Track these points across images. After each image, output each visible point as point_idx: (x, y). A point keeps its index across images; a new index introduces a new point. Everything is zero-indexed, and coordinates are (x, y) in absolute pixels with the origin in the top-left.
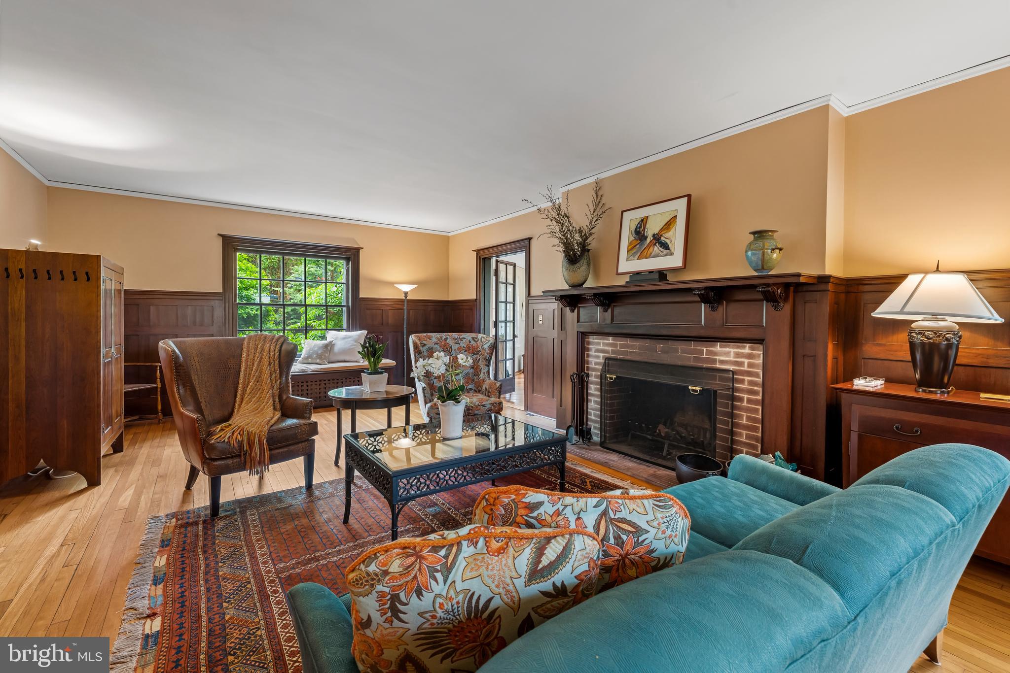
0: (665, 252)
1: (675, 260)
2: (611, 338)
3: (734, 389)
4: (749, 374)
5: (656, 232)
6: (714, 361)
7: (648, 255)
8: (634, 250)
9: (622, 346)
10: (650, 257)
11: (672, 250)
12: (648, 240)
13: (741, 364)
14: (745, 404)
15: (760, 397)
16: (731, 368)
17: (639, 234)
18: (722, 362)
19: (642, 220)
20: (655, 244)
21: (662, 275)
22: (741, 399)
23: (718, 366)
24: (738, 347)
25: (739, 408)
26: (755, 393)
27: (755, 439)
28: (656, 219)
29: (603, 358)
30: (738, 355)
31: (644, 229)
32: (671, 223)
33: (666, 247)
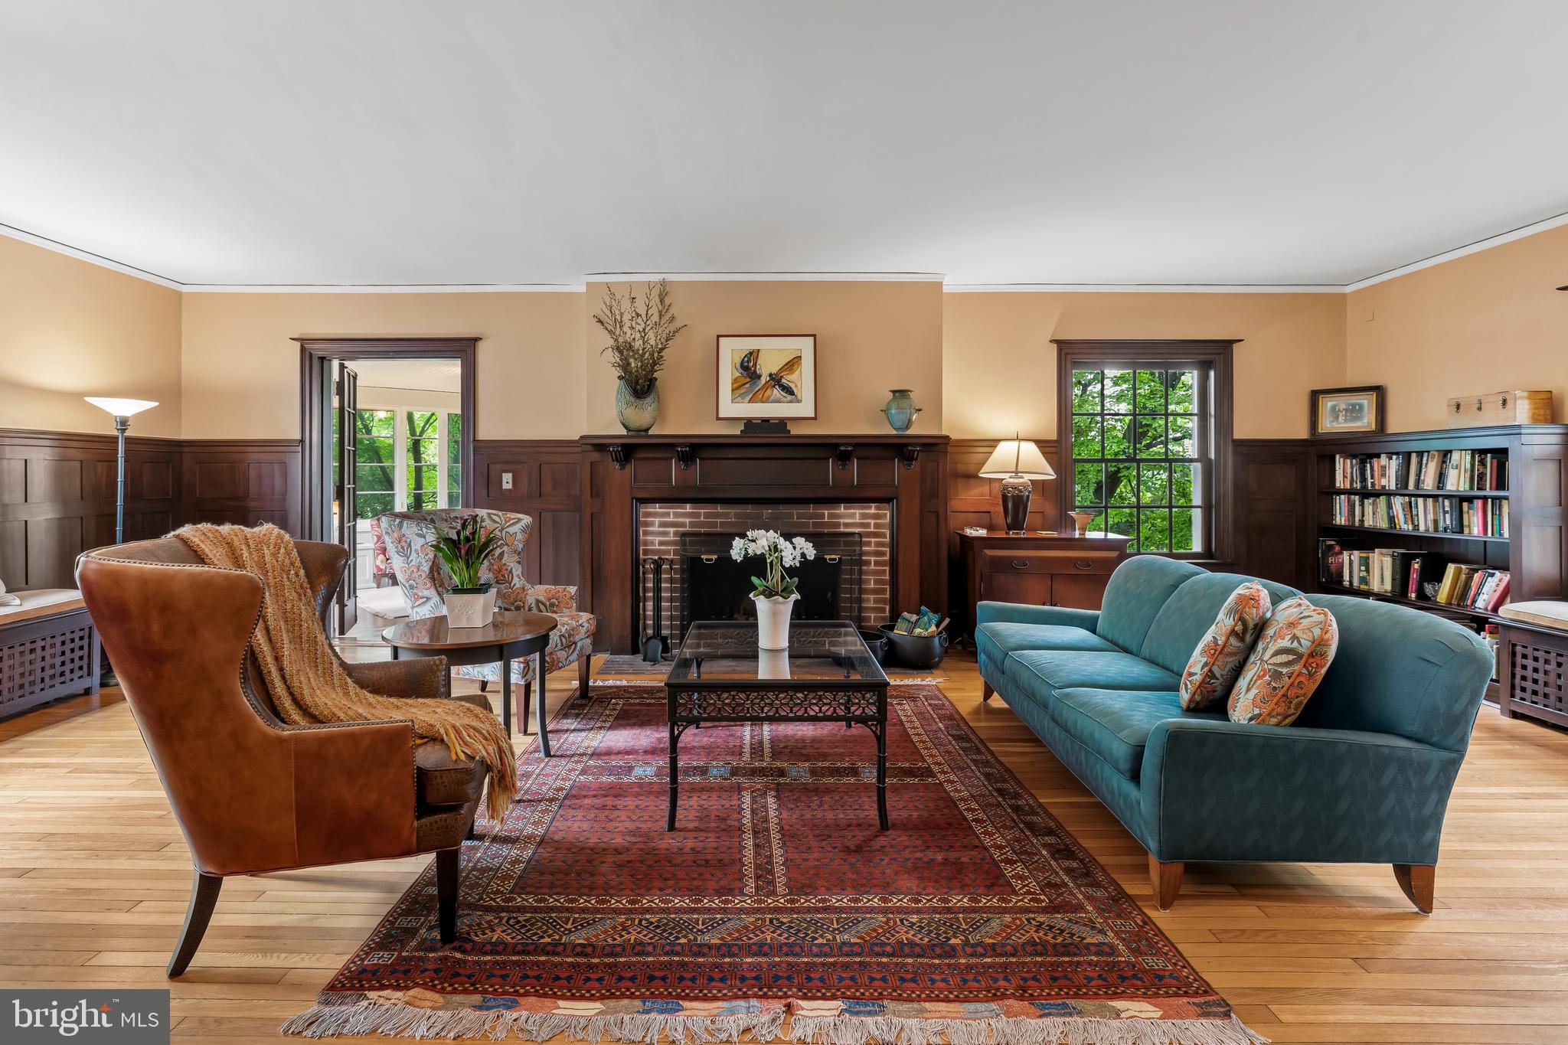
0: (789, 397)
1: (805, 408)
2: (688, 506)
3: (862, 554)
4: (875, 535)
5: (774, 370)
6: (838, 525)
7: (764, 399)
8: (742, 391)
9: (707, 515)
10: (767, 401)
11: (799, 397)
12: (763, 380)
13: (868, 525)
14: (872, 567)
15: (887, 558)
16: (857, 530)
17: (748, 368)
18: (847, 525)
19: (751, 353)
20: (774, 386)
21: (781, 424)
22: (868, 563)
23: (842, 530)
24: (864, 508)
25: (868, 573)
26: (883, 554)
27: (884, 601)
28: (772, 355)
29: (676, 534)
30: (864, 516)
31: (755, 365)
32: (793, 364)
33: (790, 392)
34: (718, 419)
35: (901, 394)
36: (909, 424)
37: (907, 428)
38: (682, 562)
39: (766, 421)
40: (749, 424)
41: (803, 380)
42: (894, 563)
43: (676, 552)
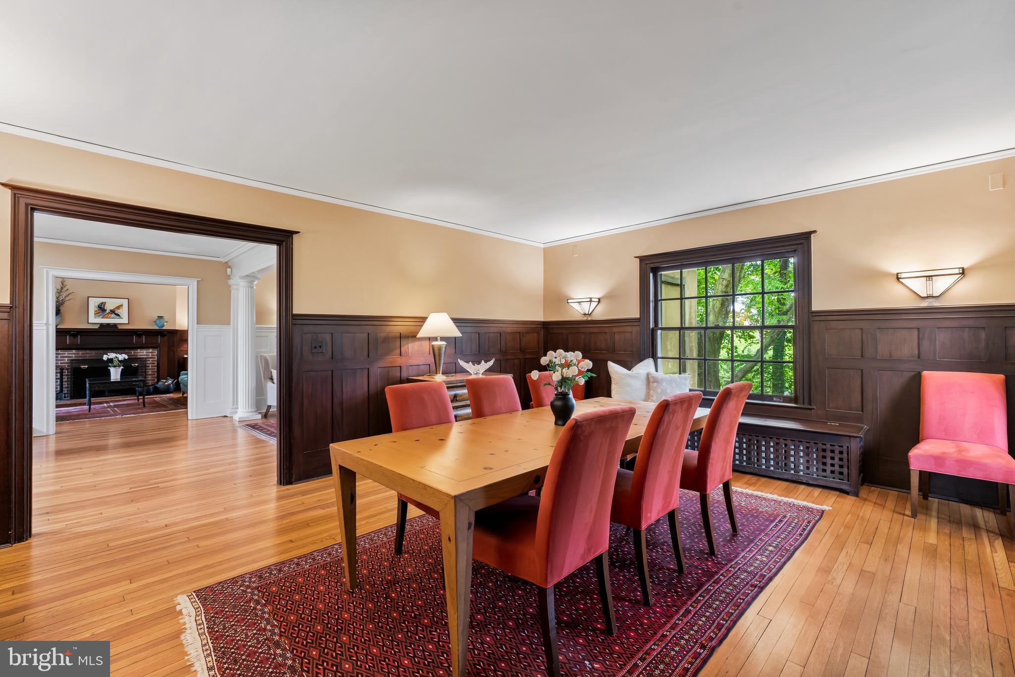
0: (118, 317)
1: (125, 320)
2: (74, 351)
3: (146, 364)
4: (151, 358)
5: (112, 309)
6: (137, 355)
8: (98, 314)
9: (82, 354)
10: (109, 318)
11: (122, 317)
12: (107, 312)
13: (149, 355)
14: (150, 367)
15: (156, 365)
16: (144, 357)
17: (101, 308)
18: (141, 355)
19: (102, 303)
20: (112, 314)
21: (115, 325)
22: (149, 366)
24: (147, 350)
25: (148, 369)
26: (154, 364)
27: (155, 377)
28: (110, 304)
29: (68, 360)
30: (147, 352)
31: (104, 307)
32: (119, 307)
33: (119, 315)
34: (88, 323)
35: (160, 317)
36: (163, 326)
37: (163, 327)
38: (71, 369)
39: (108, 324)
40: (102, 325)
41: (124, 312)
42: (158, 366)
43: (68, 366)
